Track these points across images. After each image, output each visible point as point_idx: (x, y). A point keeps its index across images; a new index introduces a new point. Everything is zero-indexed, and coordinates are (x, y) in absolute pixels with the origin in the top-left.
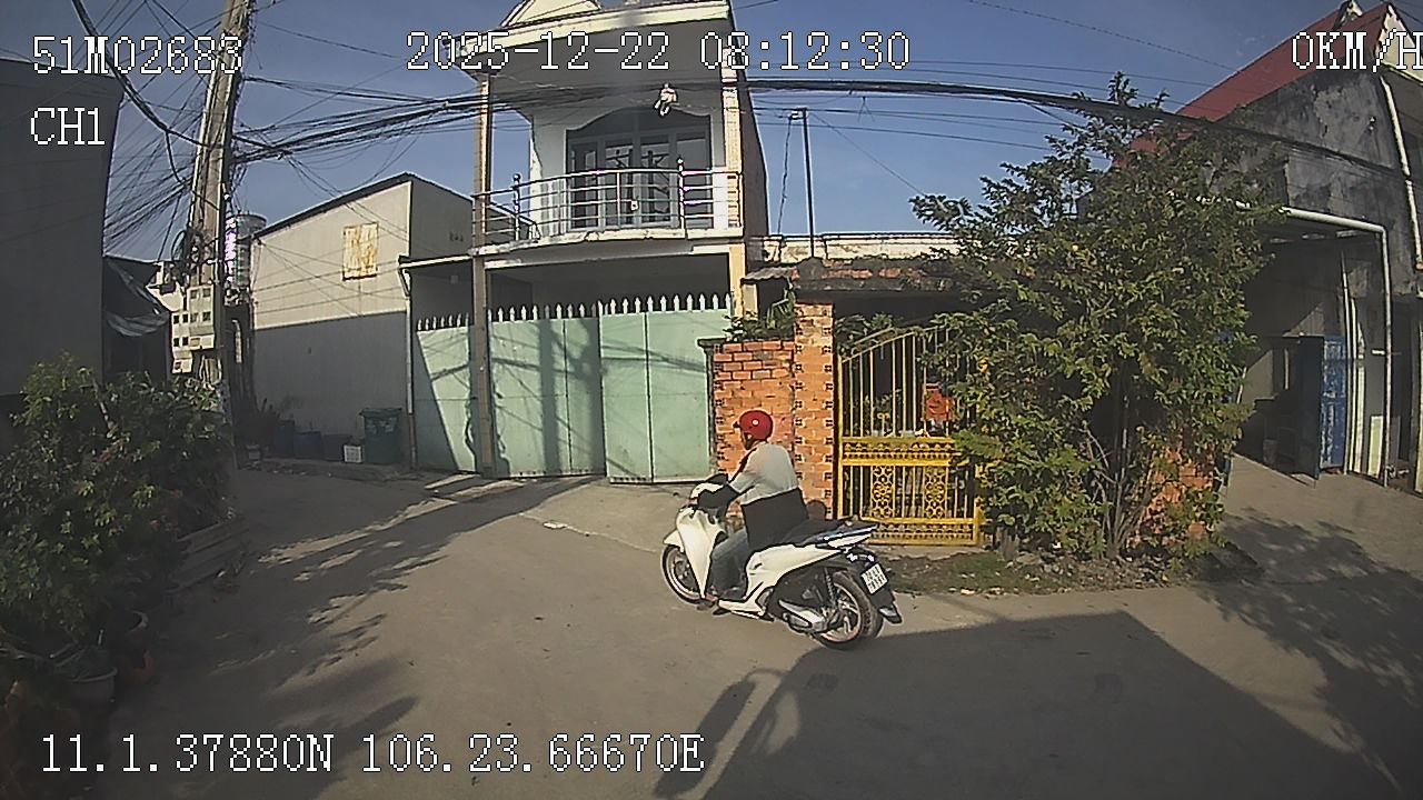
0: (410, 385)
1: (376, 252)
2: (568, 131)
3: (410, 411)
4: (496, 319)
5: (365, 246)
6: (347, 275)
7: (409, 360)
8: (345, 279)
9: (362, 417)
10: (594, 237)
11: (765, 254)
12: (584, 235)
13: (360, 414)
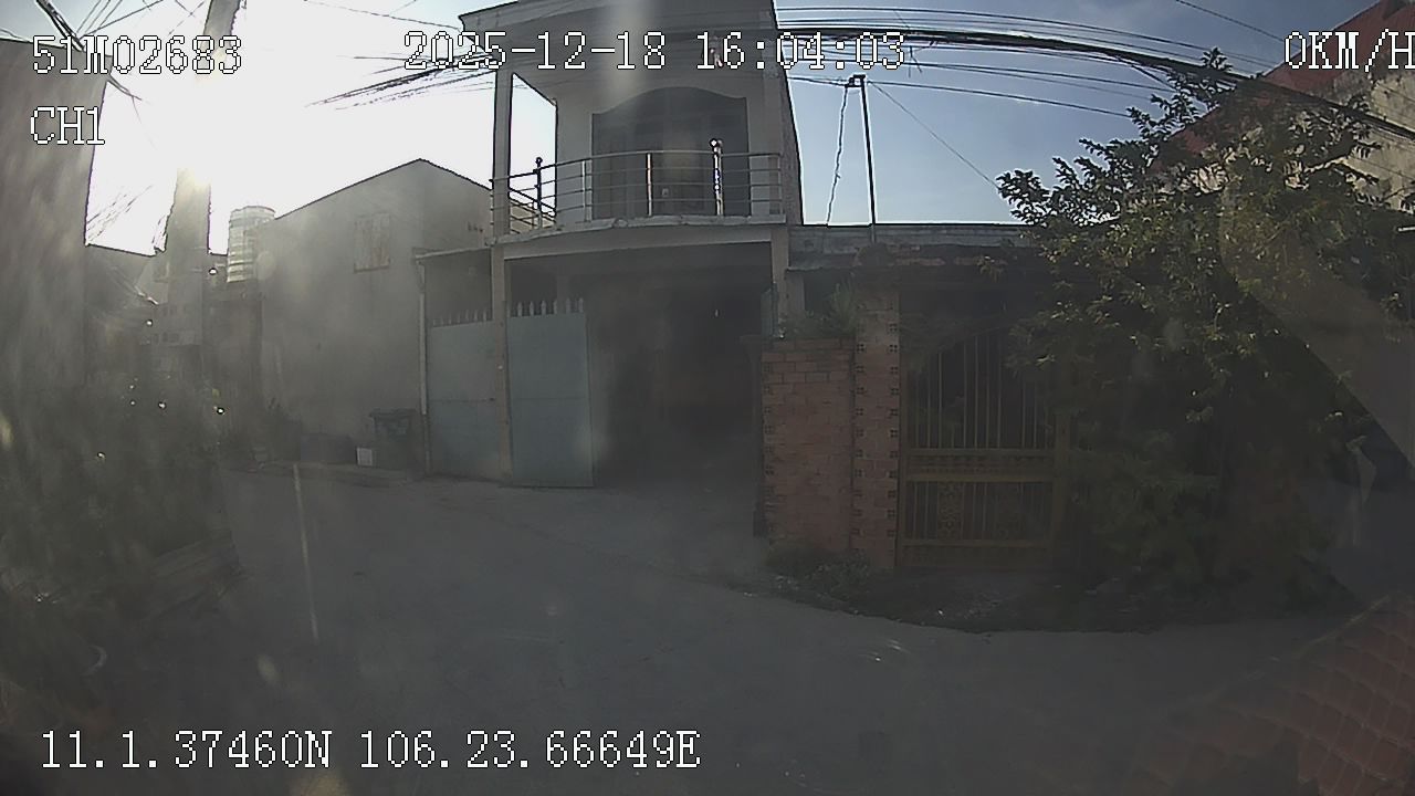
0: (424, 384)
1: (388, 241)
2: (593, 115)
3: (424, 413)
4: (514, 314)
5: (377, 235)
6: (358, 267)
7: (423, 358)
8: (356, 271)
9: (372, 419)
10: (622, 224)
11: (807, 243)
12: (613, 220)
13: (371, 416)
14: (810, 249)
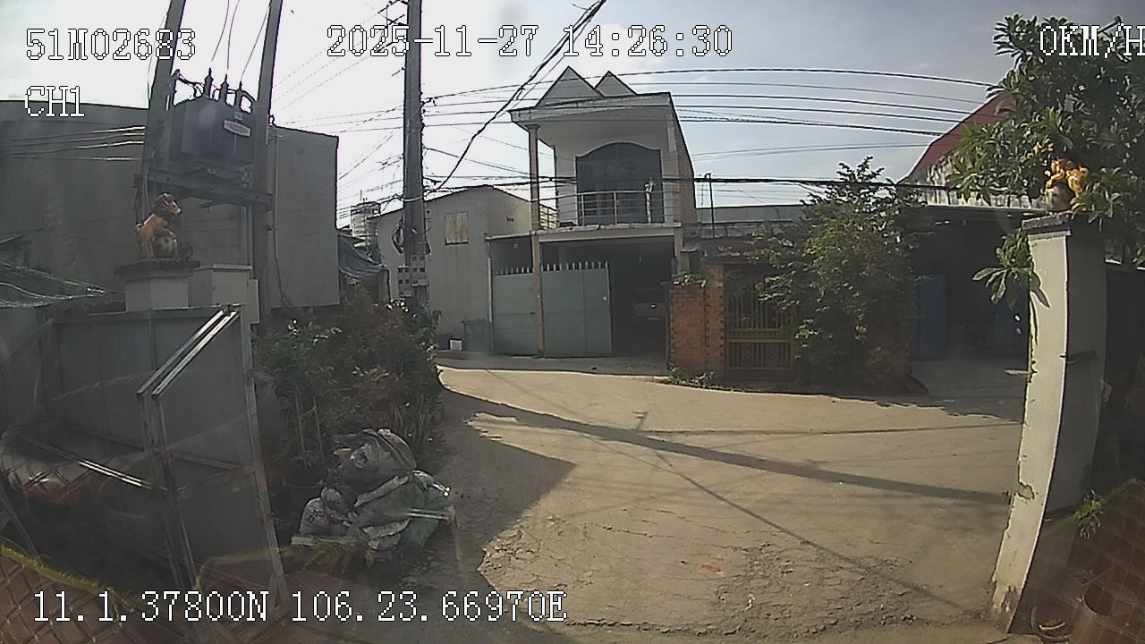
0: (490, 307)
1: (467, 230)
2: (577, 158)
3: (491, 320)
4: (545, 270)
5: (459, 225)
6: (448, 242)
7: (490, 292)
8: (447, 244)
9: (463, 325)
10: (602, 227)
11: (693, 233)
12: (597, 226)
13: (463, 322)
14: (694, 236)
